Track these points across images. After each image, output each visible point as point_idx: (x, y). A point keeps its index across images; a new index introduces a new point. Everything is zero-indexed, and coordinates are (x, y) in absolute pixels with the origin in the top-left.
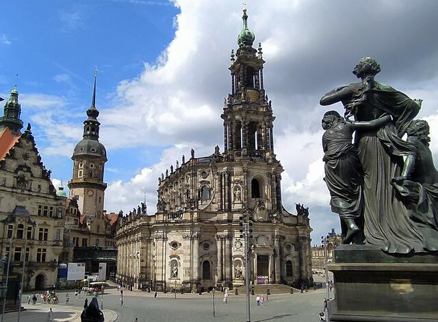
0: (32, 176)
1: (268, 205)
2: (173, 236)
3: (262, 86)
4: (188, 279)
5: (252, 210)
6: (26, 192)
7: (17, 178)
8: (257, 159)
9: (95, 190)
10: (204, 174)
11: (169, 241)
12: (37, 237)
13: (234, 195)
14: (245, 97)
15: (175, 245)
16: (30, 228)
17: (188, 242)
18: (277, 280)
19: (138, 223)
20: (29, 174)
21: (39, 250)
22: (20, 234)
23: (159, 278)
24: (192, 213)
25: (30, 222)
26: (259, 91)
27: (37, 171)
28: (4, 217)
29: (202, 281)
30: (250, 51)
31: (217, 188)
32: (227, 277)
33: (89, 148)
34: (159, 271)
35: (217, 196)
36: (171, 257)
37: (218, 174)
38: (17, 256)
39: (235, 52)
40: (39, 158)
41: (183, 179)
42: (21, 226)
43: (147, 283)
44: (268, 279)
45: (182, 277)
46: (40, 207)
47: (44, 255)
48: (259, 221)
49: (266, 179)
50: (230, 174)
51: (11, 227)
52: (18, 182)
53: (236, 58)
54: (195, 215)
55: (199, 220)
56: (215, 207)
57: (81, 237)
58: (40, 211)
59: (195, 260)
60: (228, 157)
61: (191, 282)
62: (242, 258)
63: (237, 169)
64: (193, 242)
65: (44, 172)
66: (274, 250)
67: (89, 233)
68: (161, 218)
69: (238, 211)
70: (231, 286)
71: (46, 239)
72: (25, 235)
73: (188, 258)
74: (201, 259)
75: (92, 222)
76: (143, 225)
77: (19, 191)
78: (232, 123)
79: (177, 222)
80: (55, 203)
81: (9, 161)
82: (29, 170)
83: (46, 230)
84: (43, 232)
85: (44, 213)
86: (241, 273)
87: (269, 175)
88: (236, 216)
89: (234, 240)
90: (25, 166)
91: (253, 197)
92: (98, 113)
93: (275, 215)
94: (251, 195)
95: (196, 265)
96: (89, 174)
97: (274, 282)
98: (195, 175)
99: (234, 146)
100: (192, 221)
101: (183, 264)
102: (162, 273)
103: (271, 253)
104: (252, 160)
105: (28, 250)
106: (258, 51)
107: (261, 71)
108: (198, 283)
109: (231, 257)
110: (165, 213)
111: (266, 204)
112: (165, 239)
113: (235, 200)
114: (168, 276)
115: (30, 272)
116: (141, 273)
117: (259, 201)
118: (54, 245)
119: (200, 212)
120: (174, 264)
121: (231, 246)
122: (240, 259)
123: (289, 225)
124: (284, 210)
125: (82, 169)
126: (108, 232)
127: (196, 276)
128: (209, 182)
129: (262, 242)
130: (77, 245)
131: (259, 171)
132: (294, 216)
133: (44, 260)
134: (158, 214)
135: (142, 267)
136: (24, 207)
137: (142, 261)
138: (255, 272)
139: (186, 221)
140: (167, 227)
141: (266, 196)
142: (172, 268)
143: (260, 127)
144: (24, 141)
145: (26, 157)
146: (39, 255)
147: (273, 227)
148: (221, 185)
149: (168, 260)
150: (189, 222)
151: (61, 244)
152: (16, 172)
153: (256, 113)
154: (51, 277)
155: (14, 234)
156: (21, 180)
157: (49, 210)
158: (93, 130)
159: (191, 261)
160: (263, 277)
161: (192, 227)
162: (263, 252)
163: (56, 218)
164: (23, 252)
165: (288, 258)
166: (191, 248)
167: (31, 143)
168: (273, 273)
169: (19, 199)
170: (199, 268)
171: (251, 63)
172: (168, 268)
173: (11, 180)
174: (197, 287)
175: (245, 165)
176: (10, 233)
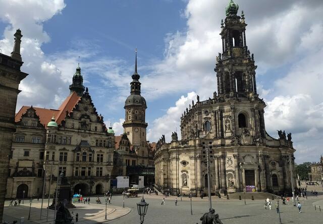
0: (91, 121)
1: (252, 133)
2: (183, 157)
3: (245, 44)
4: (194, 187)
5: (239, 137)
6: (87, 132)
7: (81, 123)
8: (242, 99)
9: (139, 128)
10: (206, 112)
11: (180, 161)
12: (96, 160)
13: (226, 126)
14: (231, 54)
15: (184, 163)
16: (91, 155)
17: (193, 161)
18: (262, 189)
19: (162, 149)
20: (88, 120)
21: (98, 168)
22: (84, 158)
23: (175, 186)
24: (195, 141)
25: (90, 151)
26: (243, 48)
27: (94, 118)
28: (74, 148)
29: (205, 188)
30: (234, 18)
31: (213, 122)
32: (223, 186)
33: (134, 100)
34: (174, 182)
35: (214, 127)
36: (182, 171)
37: (213, 112)
38: (83, 173)
39: (224, 21)
40: (95, 109)
41: (193, 117)
42: (85, 153)
43: (168, 190)
44: (255, 188)
45: (190, 185)
46: (97, 141)
47: (101, 172)
48: (245, 145)
49: (250, 113)
50: (222, 111)
51: (78, 154)
52: (82, 125)
53: (224, 25)
54: (197, 142)
55: (200, 145)
56: (212, 136)
57: (131, 159)
58: (97, 143)
59: (199, 174)
60: (220, 99)
61: (196, 189)
62: (234, 172)
63: (227, 108)
64: (197, 161)
65: (98, 118)
66: (259, 166)
67: (137, 157)
68: (174, 144)
69: (229, 138)
70: (225, 192)
71: (102, 161)
72: (88, 159)
73: (193, 172)
74: (203, 173)
75: (138, 149)
76: (164, 150)
77: (83, 131)
78: (222, 74)
79: (185, 147)
80: (107, 137)
81: (76, 113)
82: (88, 117)
83: (102, 155)
84: (100, 157)
85: (99, 144)
86: (233, 183)
87: (253, 110)
88: (228, 142)
89: (227, 159)
90: (86, 115)
91: (240, 127)
92: (139, 77)
93: (258, 140)
94: (238, 126)
95: (199, 177)
96: (135, 117)
97: (260, 190)
98: (200, 113)
99: (225, 91)
100: (195, 146)
101: (191, 177)
102: (177, 183)
103: (256, 168)
104: (238, 100)
105: (90, 168)
106: (241, 17)
107: (244, 33)
108: (201, 190)
109: (225, 171)
110: (177, 141)
111: (251, 132)
112: (178, 159)
113: (226, 130)
114: (181, 185)
115: (92, 183)
116: (164, 183)
117: (245, 130)
118: (107, 165)
119: (200, 140)
120: (185, 177)
121: (224, 164)
122: (232, 173)
123: (273, 147)
124: (268, 135)
125: (130, 115)
126: (150, 156)
127: (199, 185)
128: (210, 118)
129: (248, 160)
130: (129, 164)
131: (244, 107)
132: (276, 140)
133: (101, 174)
134: (172, 142)
135: (165, 179)
136: (86, 141)
137: (164, 174)
138: (244, 182)
139: (191, 146)
140: (178, 151)
141: (251, 126)
142: (183, 180)
143: (245, 75)
144: (85, 99)
145: (86, 109)
146: (97, 172)
147: (257, 149)
148: (215, 120)
149: (181, 174)
150: (193, 147)
151: (112, 164)
152: (80, 119)
153: (241, 64)
154: (106, 186)
155: (81, 159)
156: (84, 124)
157: (103, 143)
158: (136, 88)
159: (196, 175)
160: (251, 187)
161: (195, 150)
162: (249, 168)
163: (108, 147)
164: (87, 170)
165: (273, 173)
166: (195, 165)
167: (89, 100)
168: (259, 183)
169: (83, 136)
170: (201, 180)
171: (236, 28)
172: (181, 179)
173: (77, 124)
174: (200, 193)
175: (232, 104)
176: (78, 158)
